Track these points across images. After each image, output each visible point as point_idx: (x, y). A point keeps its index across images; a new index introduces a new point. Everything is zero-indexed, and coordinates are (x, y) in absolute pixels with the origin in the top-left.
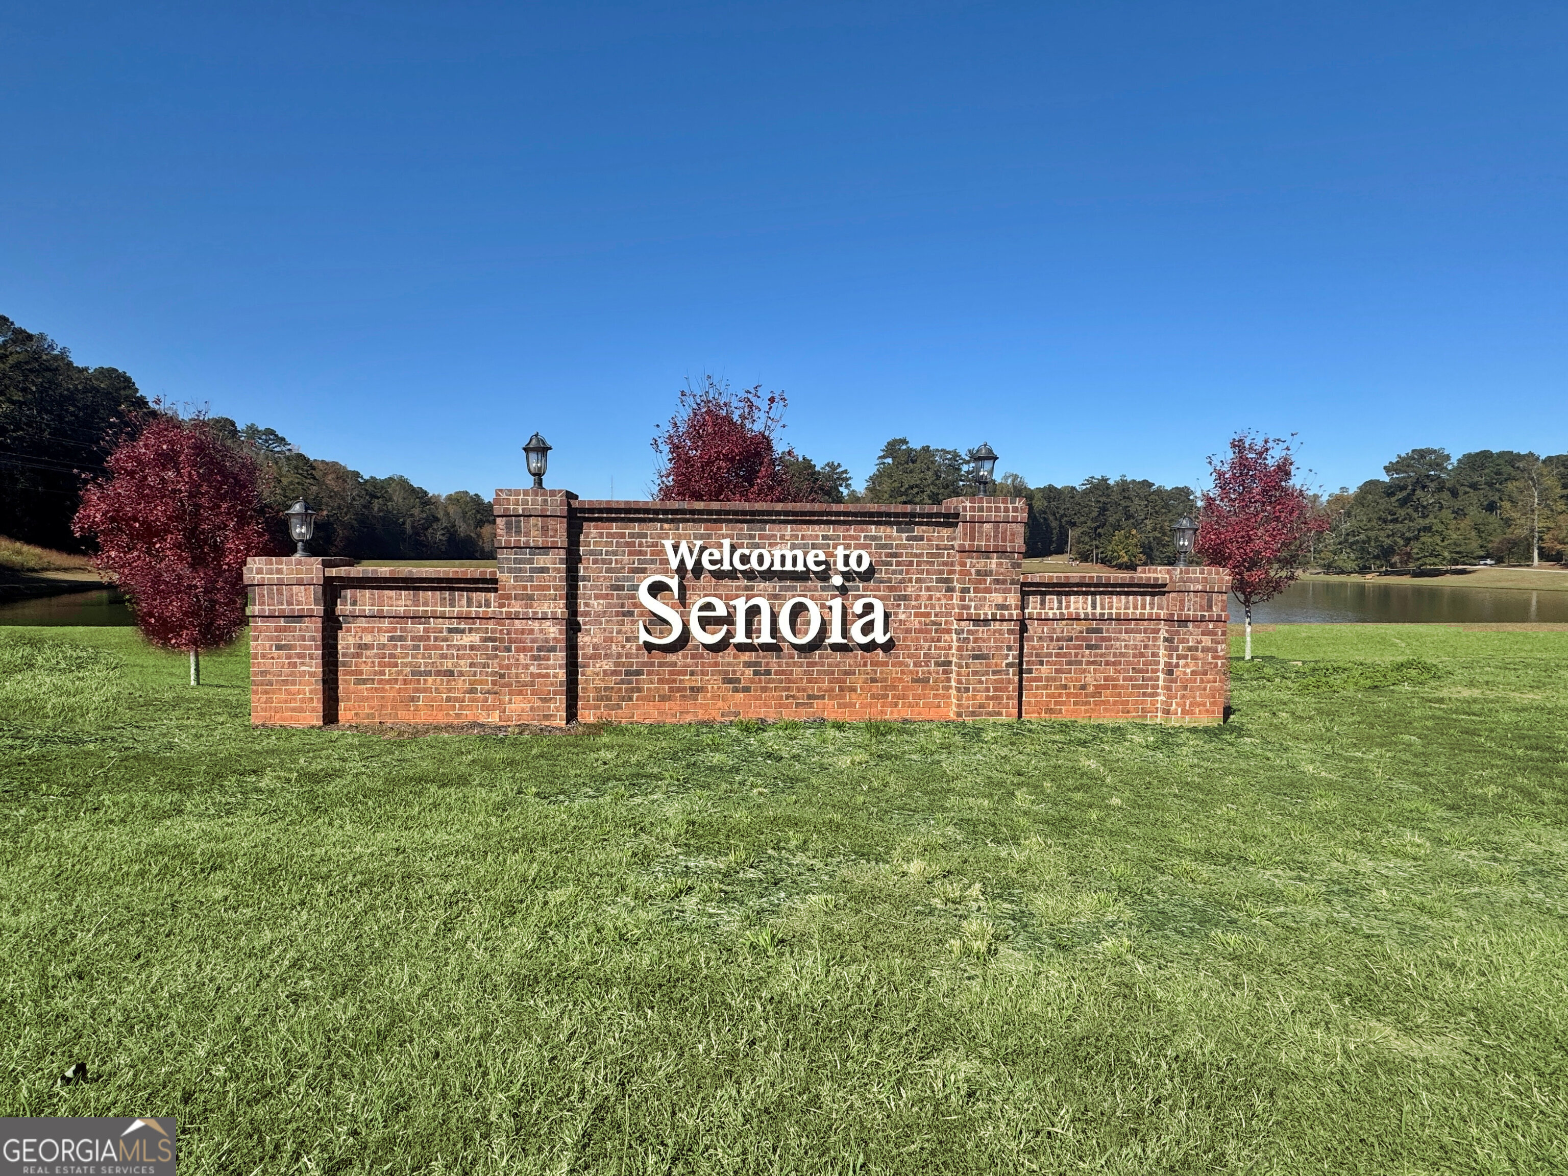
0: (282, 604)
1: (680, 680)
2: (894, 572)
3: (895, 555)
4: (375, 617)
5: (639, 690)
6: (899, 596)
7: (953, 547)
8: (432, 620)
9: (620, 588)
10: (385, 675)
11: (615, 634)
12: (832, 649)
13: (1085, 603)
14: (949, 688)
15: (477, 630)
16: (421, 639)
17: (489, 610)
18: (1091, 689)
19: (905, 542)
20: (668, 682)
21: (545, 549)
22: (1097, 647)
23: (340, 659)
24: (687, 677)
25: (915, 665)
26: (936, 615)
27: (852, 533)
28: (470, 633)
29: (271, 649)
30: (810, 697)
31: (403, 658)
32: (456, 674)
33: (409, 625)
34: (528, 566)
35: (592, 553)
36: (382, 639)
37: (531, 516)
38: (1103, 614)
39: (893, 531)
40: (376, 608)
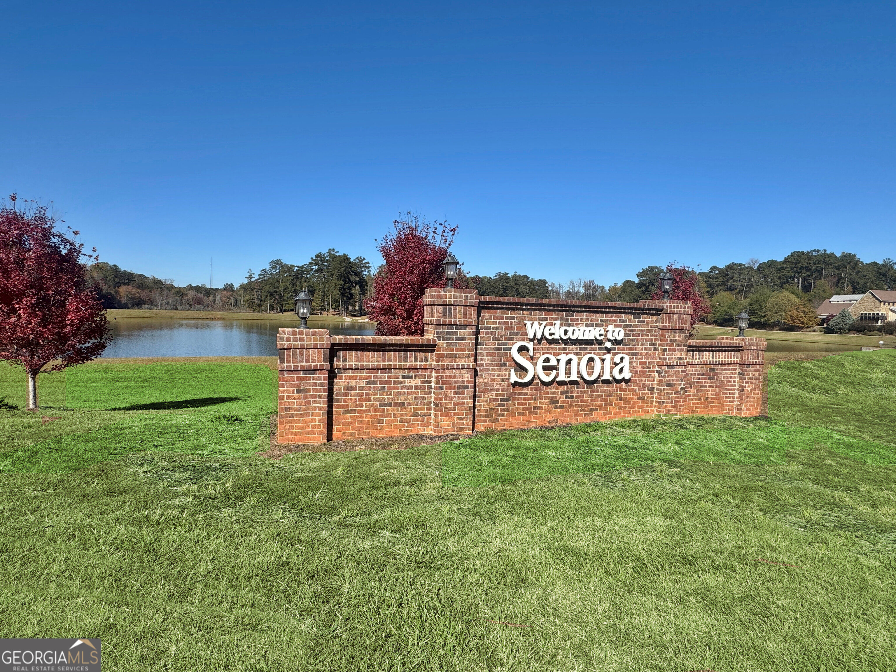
0: (302, 362)
1: (529, 403)
2: (631, 340)
3: (632, 331)
4: (358, 369)
5: (508, 410)
6: (633, 353)
7: (657, 327)
8: (393, 370)
9: (499, 349)
10: (363, 407)
11: (496, 377)
12: (602, 383)
13: (709, 356)
14: (652, 402)
15: (420, 376)
16: (386, 383)
17: (428, 363)
18: (710, 399)
19: (637, 324)
20: (522, 404)
21: (464, 326)
22: (713, 378)
23: (335, 398)
24: (533, 401)
25: (639, 390)
26: (649, 363)
27: (614, 318)
28: (415, 378)
29: (293, 393)
30: (591, 410)
31: (374, 395)
32: (406, 405)
33: (379, 374)
34: (454, 336)
35: (486, 328)
36: (361, 383)
37: (458, 305)
38: (716, 361)
39: (632, 318)
40: (359, 363)
